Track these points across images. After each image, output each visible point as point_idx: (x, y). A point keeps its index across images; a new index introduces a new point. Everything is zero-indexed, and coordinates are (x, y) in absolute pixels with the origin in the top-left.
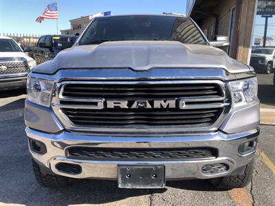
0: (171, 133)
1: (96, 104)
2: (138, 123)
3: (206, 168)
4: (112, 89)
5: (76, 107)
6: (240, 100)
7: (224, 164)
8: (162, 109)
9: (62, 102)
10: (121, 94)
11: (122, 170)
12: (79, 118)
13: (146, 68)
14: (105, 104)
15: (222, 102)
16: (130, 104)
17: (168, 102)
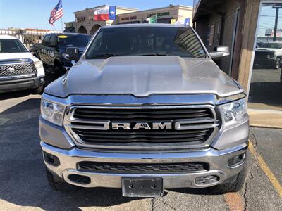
0: (168, 150)
1: (103, 125)
2: (139, 141)
3: (199, 179)
4: (116, 113)
5: (85, 128)
6: (231, 119)
7: (215, 176)
8: (160, 130)
9: (73, 123)
10: (125, 117)
11: (125, 181)
12: (88, 136)
13: (146, 95)
14: (110, 125)
15: (213, 123)
16: (132, 125)
17: (165, 124)
